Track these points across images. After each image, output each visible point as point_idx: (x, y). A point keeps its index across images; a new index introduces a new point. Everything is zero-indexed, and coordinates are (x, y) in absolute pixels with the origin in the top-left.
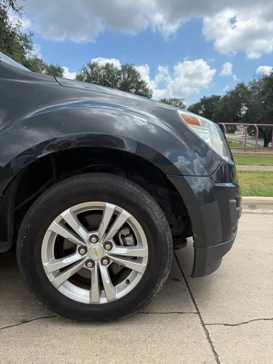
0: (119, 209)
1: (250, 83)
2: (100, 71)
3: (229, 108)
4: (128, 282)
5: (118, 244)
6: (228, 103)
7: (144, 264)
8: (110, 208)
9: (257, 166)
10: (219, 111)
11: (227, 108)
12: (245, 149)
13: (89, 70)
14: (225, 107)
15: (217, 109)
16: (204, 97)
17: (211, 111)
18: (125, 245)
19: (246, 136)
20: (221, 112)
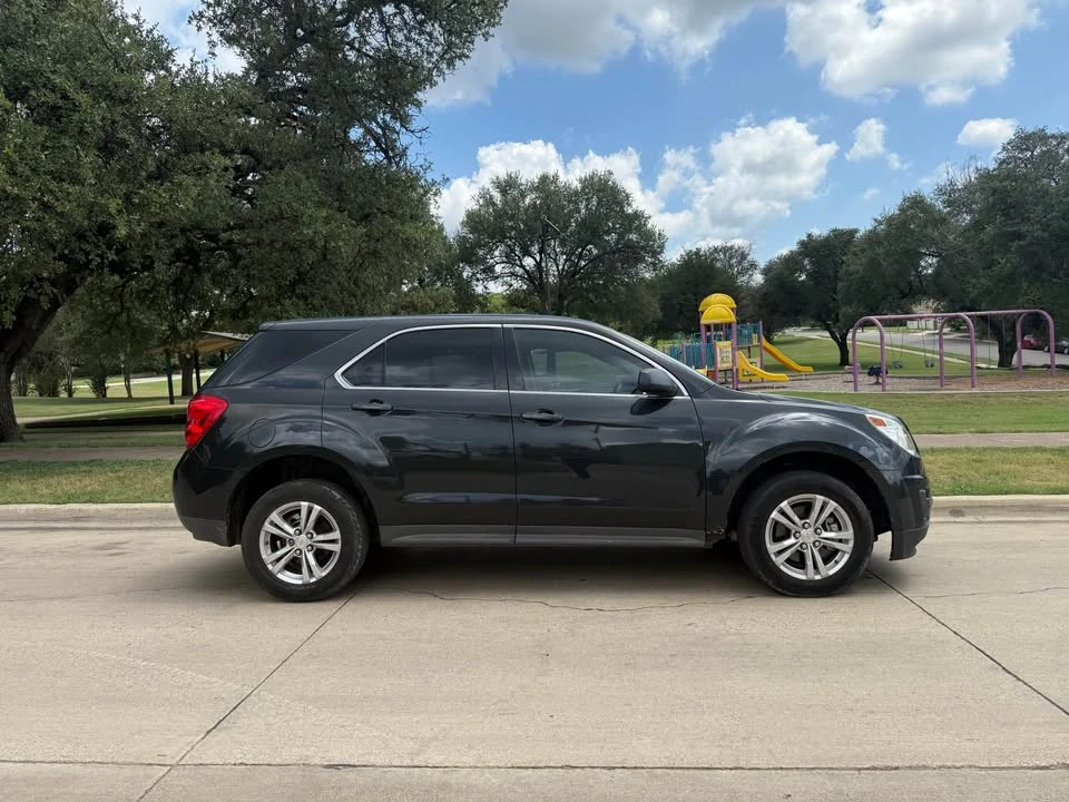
0: (827, 499)
1: (941, 191)
2: (523, 196)
3: (884, 264)
4: (837, 562)
5: (826, 530)
6: (880, 250)
7: (851, 544)
8: (820, 499)
9: (970, 435)
10: (857, 272)
11: (880, 265)
12: (942, 379)
13: (497, 197)
14: (874, 264)
15: (852, 268)
16: (809, 236)
17: (831, 272)
18: (831, 531)
19: (940, 334)
20: (863, 277)
